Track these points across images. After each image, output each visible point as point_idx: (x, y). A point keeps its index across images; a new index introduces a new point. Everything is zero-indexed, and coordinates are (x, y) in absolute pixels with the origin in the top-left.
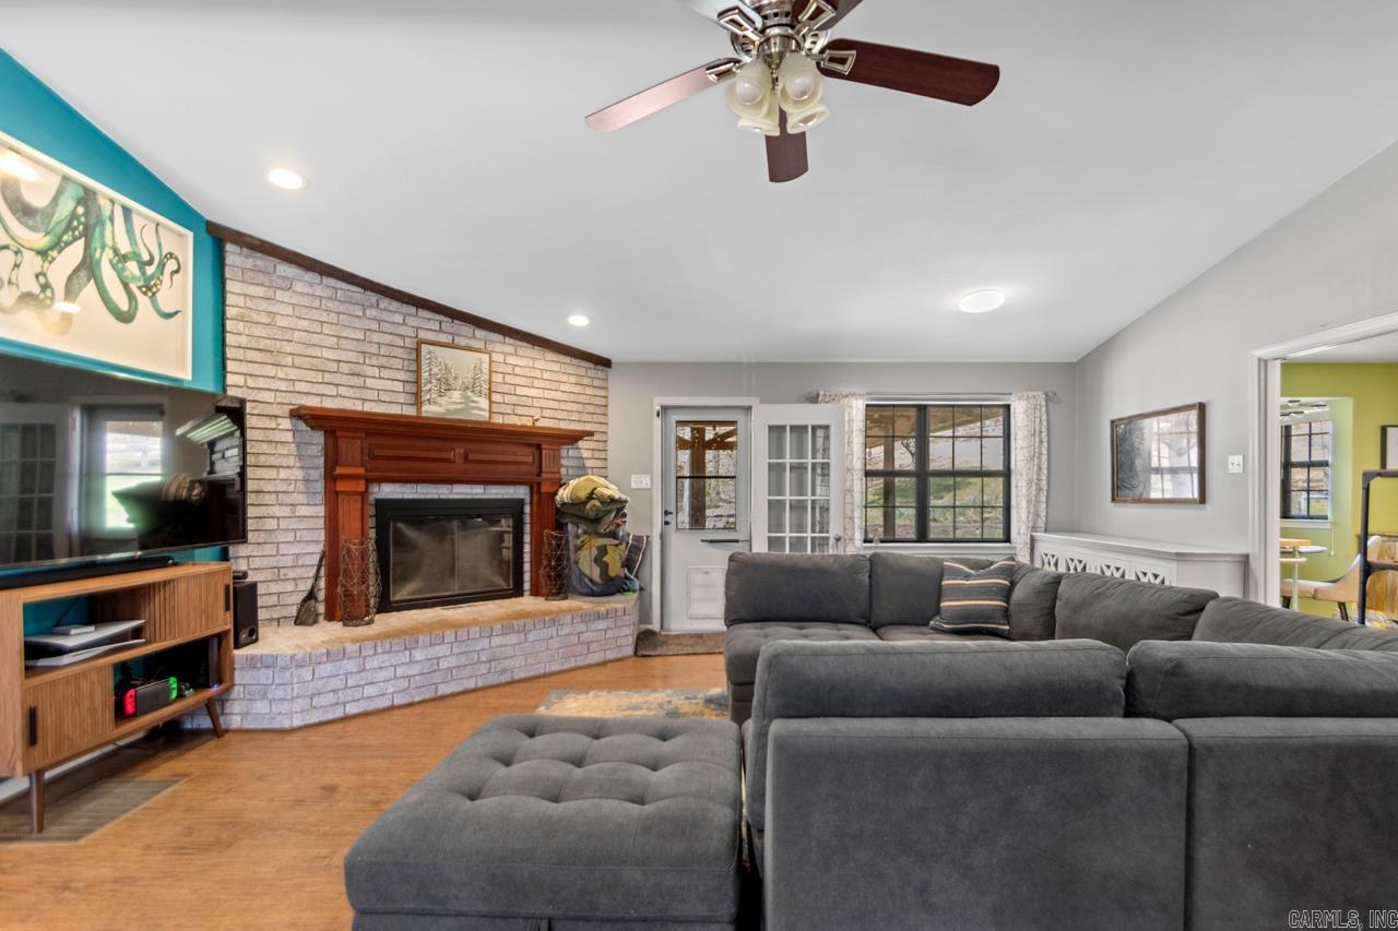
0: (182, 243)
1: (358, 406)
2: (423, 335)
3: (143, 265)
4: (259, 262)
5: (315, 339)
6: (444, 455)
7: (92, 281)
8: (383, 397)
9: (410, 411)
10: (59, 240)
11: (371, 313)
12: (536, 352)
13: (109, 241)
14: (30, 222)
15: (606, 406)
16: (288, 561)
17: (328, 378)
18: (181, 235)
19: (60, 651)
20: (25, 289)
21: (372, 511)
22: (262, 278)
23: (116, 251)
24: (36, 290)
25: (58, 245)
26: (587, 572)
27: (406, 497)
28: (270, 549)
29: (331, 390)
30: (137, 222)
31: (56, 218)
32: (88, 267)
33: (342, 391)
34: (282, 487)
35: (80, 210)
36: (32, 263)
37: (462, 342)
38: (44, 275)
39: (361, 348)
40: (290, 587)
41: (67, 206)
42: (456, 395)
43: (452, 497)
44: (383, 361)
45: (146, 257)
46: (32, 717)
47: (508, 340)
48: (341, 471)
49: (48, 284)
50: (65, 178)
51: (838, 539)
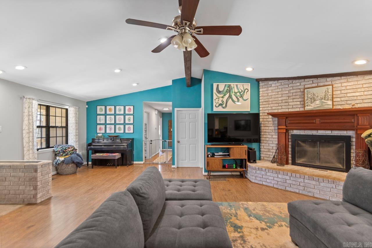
0: (248, 86)
1: (287, 110)
2: (306, 86)
3: (240, 93)
4: (265, 83)
5: (277, 96)
6: (312, 121)
7: (231, 99)
9: (302, 109)
10: (225, 94)
11: (290, 85)
13: (233, 91)
14: (220, 93)
16: (271, 148)
17: (280, 105)
20: (220, 103)
21: (290, 137)
22: (266, 86)
23: (235, 92)
24: (221, 103)
25: (225, 95)
27: (301, 134)
28: (267, 145)
29: (280, 107)
30: (239, 86)
31: (224, 91)
32: (230, 97)
33: (283, 107)
34: (270, 131)
35: (228, 88)
36: (221, 99)
37: (322, 84)
38: (223, 100)
39: (288, 95)
40: (271, 154)
41: (226, 88)
42: (318, 102)
43: (317, 134)
44: (294, 97)
45: (241, 91)
46: (208, 163)
48: (280, 127)
49: (223, 102)
50: (226, 85)
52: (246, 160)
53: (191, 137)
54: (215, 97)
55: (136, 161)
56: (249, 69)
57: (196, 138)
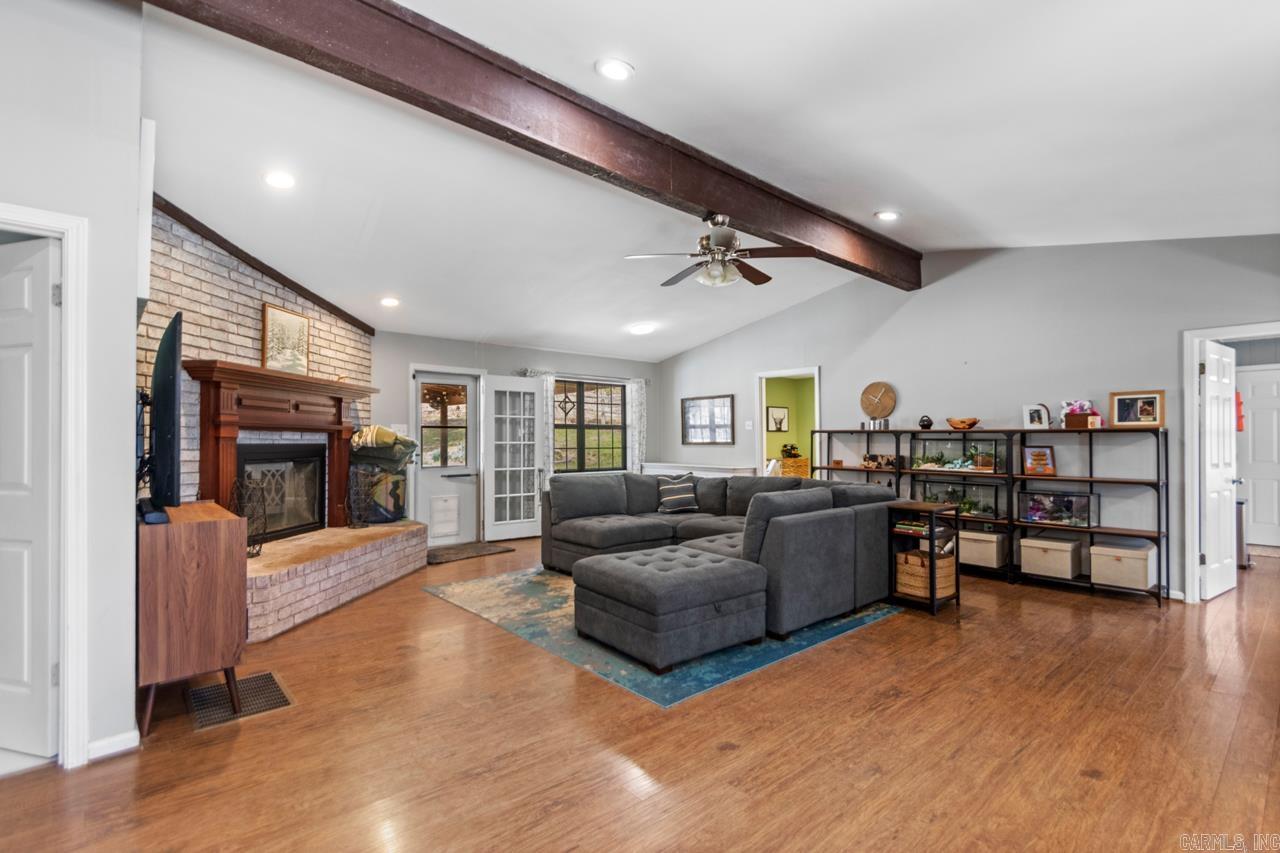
2: (266, 298)
8: (240, 352)
9: (257, 364)
11: (234, 275)
12: (332, 319)
15: (370, 367)
29: (206, 344)
37: (289, 305)
39: (226, 306)
42: (288, 353)
44: (240, 319)
47: (317, 308)
51: (540, 471)
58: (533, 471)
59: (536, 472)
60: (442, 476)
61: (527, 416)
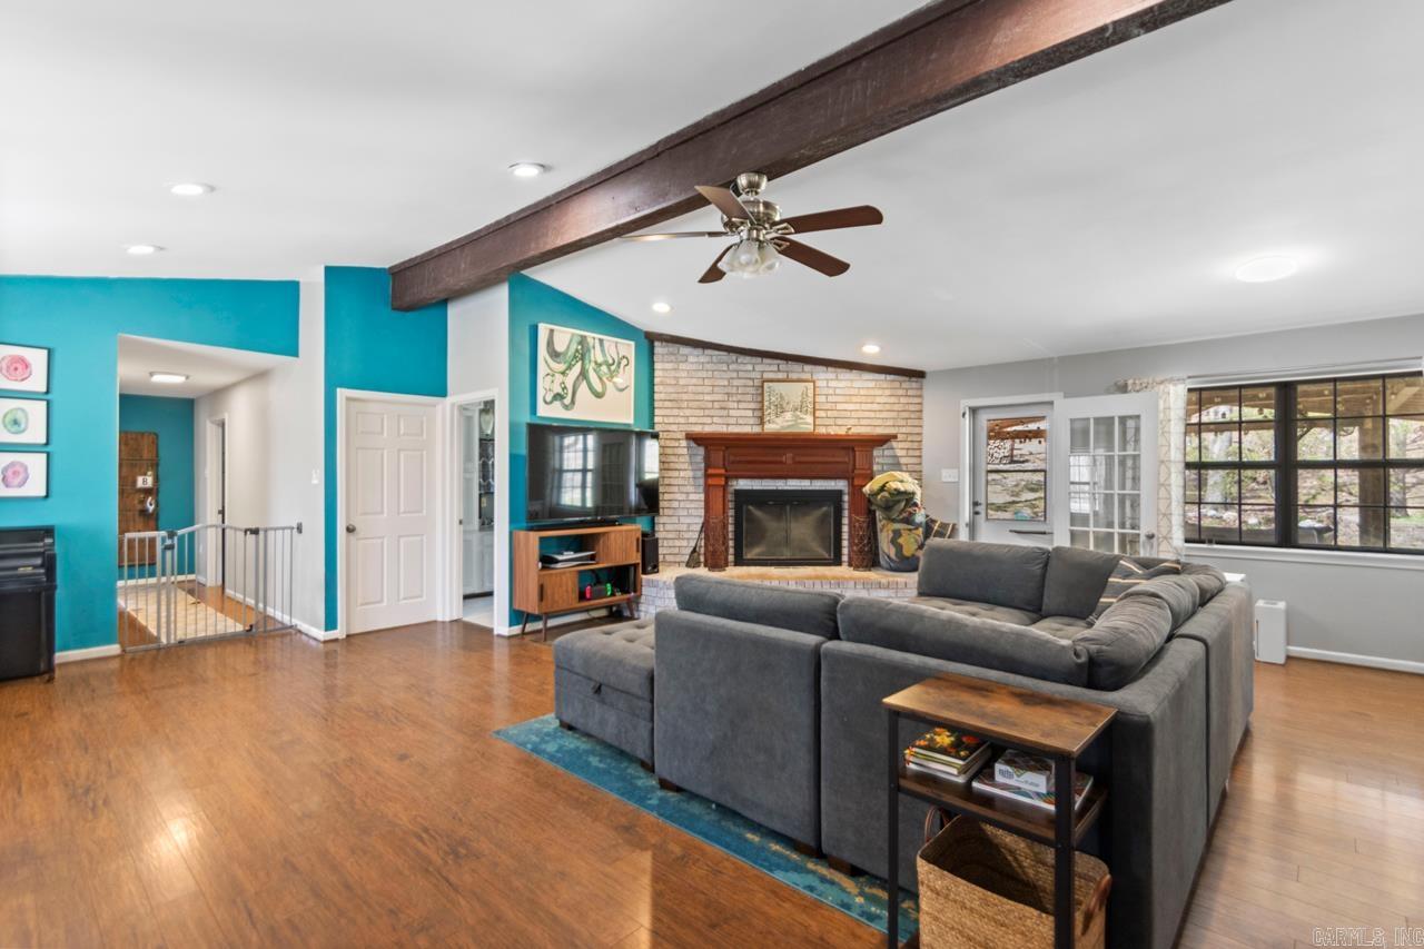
0: (628, 348)
1: (724, 429)
2: (766, 376)
3: (609, 366)
4: (671, 349)
5: (700, 389)
6: (778, 459)
7: (585, 381)
8: (740, 422)
9: (757, 429)
10: (570, 364)
11: (732, 367)
12: (854, 375)
13: (593, 359)
14: (558, 360)
15: (921, 411)
16: (684, 528)
17: (707, 412)
18: (629, 345)
19: (557, 561)
20: (555, 392)
21: (730, 497)
22: (673, 358)
23: (596, 363)
24: (560, 391)
25: (570, 367)
26: (886, 551)
27: (755, 488)
28: (675, 520)
29: (709, 420)
30: (606, 344)
31: (569, 354)
32: (583, 374)
33: (715, 420)
34: (680, 482)
35: (579, 348)
36: (559, 378)
37: (793, 376)
38: (564, 383)
39: (726, 391)
40: (685, 543)
41: (574, 346)
42: (788, 416)
43: (786, 488)
44: (739, 397)
45: (611, 361)
46: (542, 588)
47: (830, 369)
48: (710, 471)
49: (565, 387)
50: (573, 335)
51: (1150, 537)
52: (635, 566)
53: (402, 510)
54: (542, 369)
55: (65, 648)
56: (661, 307)
57: (421, 511)
58: (1139, 535)
59: (1142, 538)
60: (1011, 531)
61: (1130, 452)
